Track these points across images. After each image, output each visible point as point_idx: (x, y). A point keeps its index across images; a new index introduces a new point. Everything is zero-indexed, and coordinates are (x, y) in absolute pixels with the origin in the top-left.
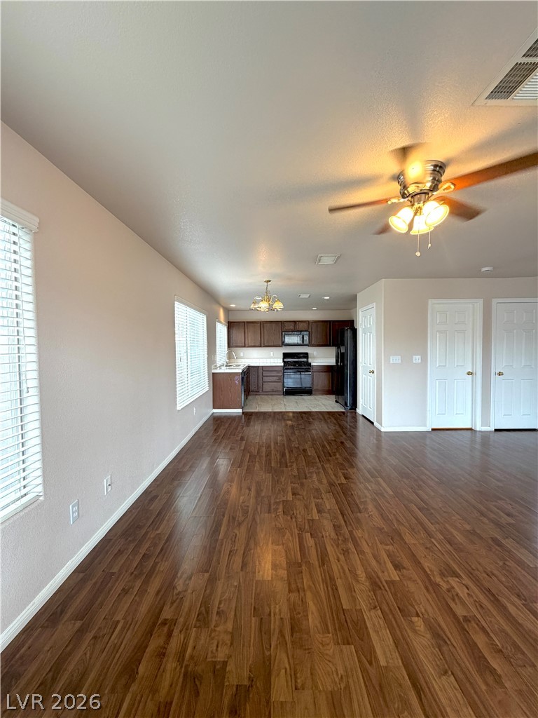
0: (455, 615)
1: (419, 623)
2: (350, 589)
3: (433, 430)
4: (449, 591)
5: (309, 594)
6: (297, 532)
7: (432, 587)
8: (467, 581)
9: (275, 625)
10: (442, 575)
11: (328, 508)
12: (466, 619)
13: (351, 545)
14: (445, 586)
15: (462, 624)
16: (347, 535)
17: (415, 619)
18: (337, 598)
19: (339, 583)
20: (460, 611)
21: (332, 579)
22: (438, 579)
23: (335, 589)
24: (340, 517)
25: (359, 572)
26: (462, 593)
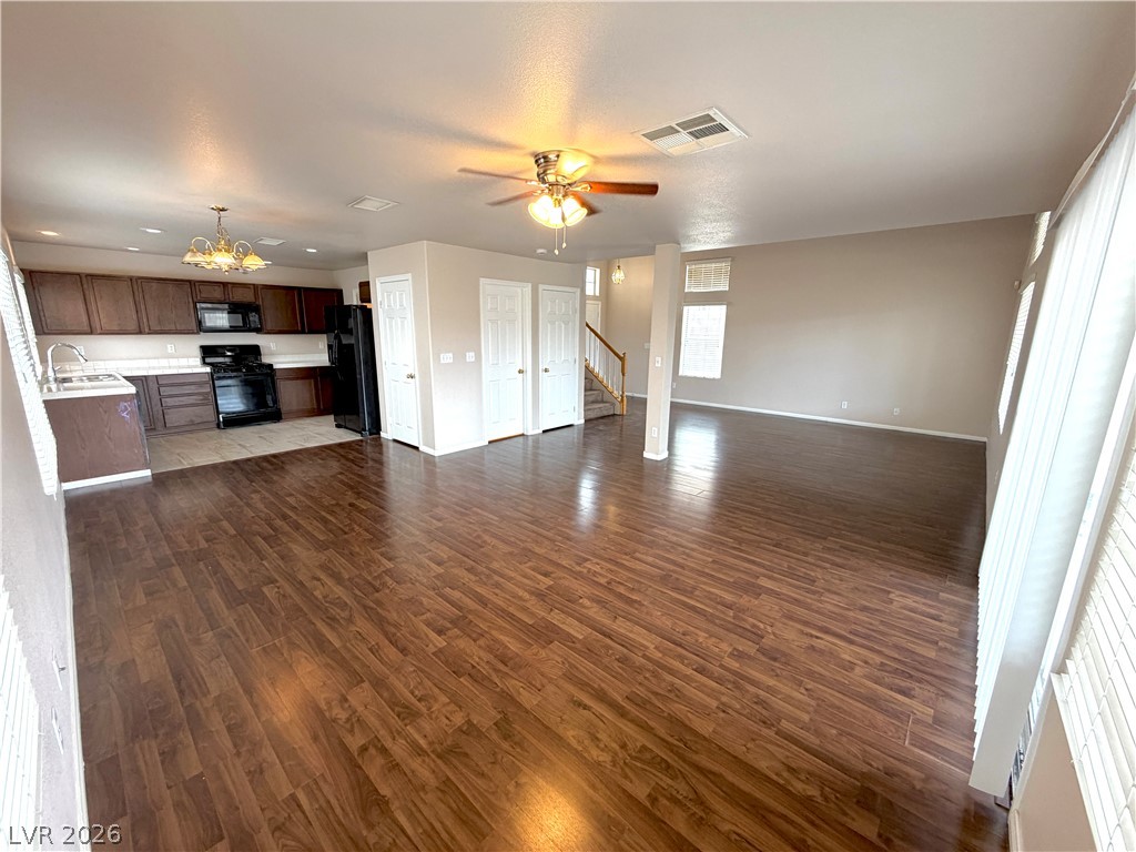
0: (601, 584)
1: (586, 602)
2: (525, 609)
3: (490, 442)
4: (589, 572)
5: (493, 632)
6: (432, 593)
7: (578, 575)
8: (595, 560)
9: (485, 669)
10: (579, 564)
11: (446, 557)
12: (608, 583)
13: (496, 578)
14: (585, 571)
15: (608, 587)
16: (487, 572)
17: (581, 601)
18: (519, 620)
19: (511, 610)
20: (603, 581)
21: (503, 610)
22: (578, 568)
23: (512, 616)
24: (466, 559)
25: (521, 594)
26: (597, 569)
